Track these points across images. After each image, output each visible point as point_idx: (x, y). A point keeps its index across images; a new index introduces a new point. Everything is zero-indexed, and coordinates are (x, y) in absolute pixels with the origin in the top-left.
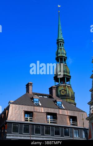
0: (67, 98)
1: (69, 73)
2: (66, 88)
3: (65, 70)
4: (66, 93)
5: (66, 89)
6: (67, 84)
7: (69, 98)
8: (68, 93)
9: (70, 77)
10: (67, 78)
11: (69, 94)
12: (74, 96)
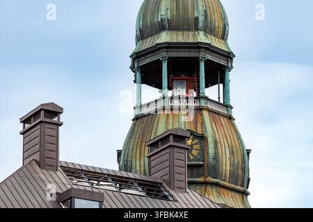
0: (206, 183)
1: (224, 36)
2: (203, 123)
3: (201, 19)
4: (204, 150)
5: (199, 131)
6: (206, 98)
7: (217, 185)
8: (211, 151)
9: (229, 56)
10: (208, 63)
11: (216, 157)
12: (245, 169)
